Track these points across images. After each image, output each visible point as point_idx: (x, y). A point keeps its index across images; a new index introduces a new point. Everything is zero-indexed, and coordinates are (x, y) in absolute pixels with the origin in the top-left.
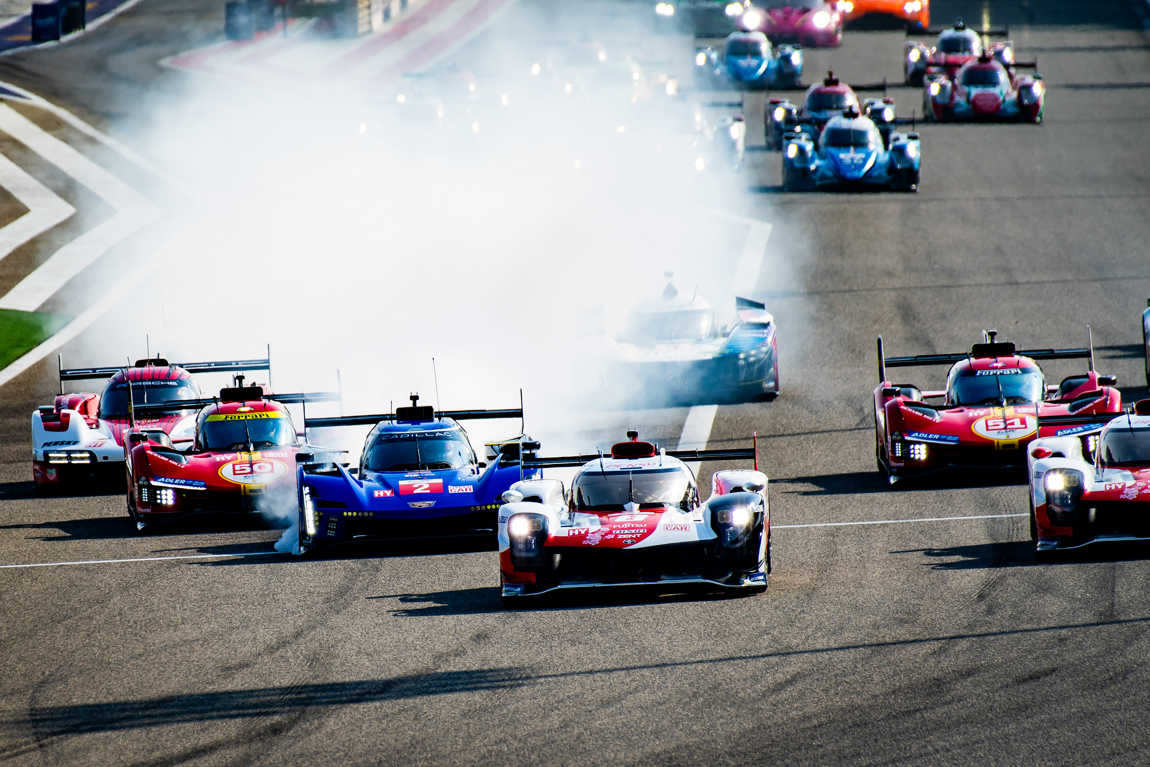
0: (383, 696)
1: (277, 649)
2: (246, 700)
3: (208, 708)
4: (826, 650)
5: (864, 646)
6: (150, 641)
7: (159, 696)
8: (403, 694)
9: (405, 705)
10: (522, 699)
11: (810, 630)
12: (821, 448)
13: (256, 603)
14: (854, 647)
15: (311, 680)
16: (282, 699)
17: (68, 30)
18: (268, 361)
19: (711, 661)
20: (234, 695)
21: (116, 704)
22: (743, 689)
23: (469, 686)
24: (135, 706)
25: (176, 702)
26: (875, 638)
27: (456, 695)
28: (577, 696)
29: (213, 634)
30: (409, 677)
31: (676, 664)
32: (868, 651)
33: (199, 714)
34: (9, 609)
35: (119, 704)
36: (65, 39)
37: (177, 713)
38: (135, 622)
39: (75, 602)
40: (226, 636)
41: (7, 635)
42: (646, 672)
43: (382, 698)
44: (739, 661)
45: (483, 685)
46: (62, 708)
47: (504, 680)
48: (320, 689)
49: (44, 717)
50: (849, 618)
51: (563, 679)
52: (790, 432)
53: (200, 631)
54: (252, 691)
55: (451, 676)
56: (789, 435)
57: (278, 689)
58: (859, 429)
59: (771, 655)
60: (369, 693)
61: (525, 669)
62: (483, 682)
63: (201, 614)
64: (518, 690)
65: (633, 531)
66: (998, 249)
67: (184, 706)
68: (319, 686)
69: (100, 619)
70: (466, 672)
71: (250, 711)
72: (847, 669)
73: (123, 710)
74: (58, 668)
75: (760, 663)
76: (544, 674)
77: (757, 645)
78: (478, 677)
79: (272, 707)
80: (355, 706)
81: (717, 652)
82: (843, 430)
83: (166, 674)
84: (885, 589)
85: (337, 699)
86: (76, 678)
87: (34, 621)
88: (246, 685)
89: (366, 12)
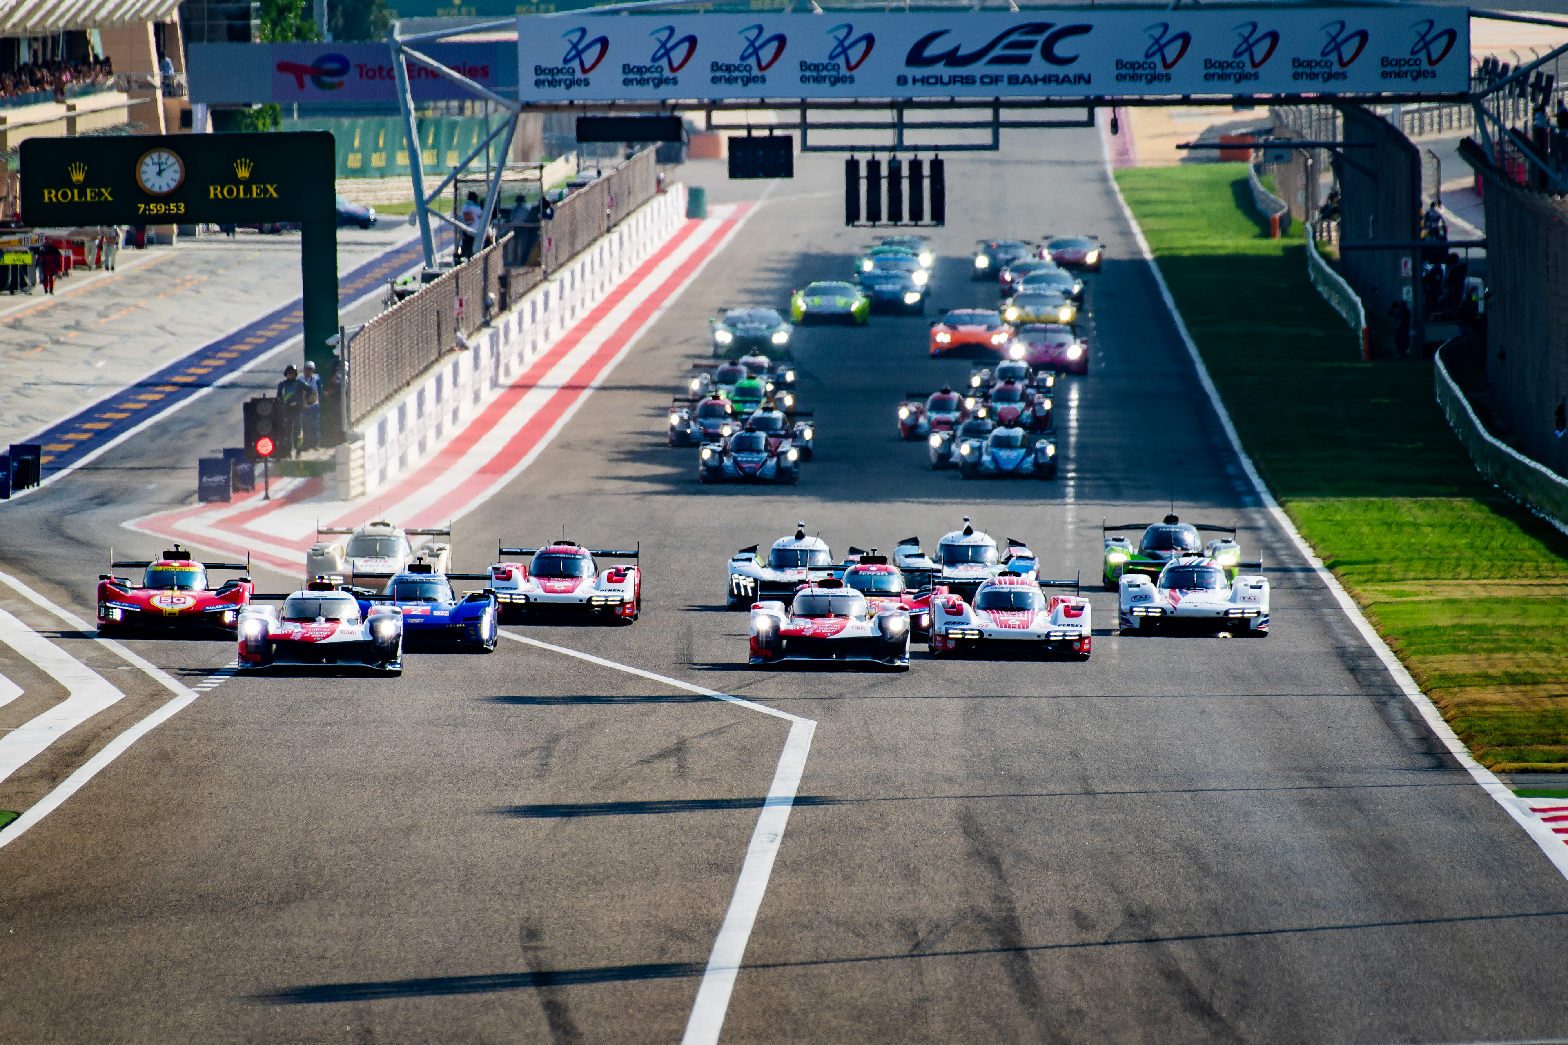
12: (868, 977)
17: (19, 487)
36: (15, 496)
52: (835, 957)
56: (833, 961)
58: (913, 956)
65: (321, 633)
66: (1075, 754)
82: (894, 957)
89: (360, 471)
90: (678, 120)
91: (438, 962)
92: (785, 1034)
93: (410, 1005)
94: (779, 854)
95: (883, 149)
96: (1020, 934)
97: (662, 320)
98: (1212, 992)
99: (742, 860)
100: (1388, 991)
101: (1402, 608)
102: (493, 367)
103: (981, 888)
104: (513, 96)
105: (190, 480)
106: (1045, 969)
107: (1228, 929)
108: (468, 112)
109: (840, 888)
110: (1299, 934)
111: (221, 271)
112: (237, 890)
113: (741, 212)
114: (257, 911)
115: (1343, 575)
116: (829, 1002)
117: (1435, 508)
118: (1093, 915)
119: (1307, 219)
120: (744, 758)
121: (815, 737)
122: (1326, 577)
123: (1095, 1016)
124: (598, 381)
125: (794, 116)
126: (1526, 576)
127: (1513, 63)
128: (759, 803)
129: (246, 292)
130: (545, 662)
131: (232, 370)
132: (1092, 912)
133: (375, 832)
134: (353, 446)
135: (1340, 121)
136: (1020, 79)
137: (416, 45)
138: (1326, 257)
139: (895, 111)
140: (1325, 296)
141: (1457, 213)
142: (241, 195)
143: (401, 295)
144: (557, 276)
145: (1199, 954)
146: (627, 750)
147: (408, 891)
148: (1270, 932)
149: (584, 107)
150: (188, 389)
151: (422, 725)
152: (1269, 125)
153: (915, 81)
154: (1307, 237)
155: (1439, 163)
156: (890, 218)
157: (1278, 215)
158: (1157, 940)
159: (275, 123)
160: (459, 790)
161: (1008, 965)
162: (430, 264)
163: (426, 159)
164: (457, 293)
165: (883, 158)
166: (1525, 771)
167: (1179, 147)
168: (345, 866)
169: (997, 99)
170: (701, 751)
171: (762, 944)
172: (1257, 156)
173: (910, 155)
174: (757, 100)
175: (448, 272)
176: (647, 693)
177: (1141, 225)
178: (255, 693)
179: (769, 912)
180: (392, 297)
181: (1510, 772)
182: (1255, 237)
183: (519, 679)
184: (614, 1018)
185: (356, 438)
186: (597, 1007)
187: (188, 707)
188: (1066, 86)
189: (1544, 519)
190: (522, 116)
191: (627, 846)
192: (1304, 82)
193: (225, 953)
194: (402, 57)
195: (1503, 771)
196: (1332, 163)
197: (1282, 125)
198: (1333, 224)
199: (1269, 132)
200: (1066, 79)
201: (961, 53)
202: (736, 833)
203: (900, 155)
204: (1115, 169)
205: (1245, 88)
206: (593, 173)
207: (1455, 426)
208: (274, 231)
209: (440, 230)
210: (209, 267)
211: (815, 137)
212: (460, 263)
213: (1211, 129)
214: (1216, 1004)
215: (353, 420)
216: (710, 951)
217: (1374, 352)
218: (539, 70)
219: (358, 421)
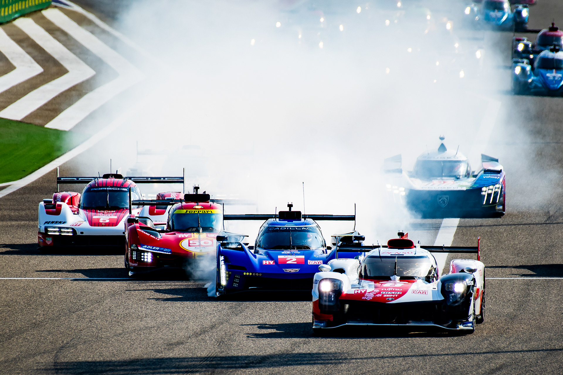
0: (261, 365)
1: (200, 335)
2: (180, 363)
3: (158, 367)
4: (521, 351)
5: (543, 350)
6: (126, 326)
7: (130, 359)
8: (273, 364)
9: (273, 371)
10: (341, 371)
11: (512, 339)
12: (523, 233)
13: (189, 307)
14: (537, 351)
15: (219, 354)
16: (202, 364)
18: (183, 178)
19: (453, 354)
20: (174, 360)
21: (104, 362)
22: (471, 372)
23: (311, 362)
24: (115, 364)
25: (140, 363)
26: (549, 346)
27: (303, 367)
28: (373, 371)
29: (163, 324)
30: (276, 355)
31: (433, 355)
32: (545, 353)
33: (152, 370)
34: (45, 303)
35: (106, 362)
37: (140, 369)
38: (118, 315)
39: (84, 301)
40: (171, 325)
41: (43, 319)
42: (414, 359)
43: (260, 366)
44: (470, 355)
45: (319, 362)
46: (72, 362)
47: (331, 359)
48: (224, 359)
49: (62, 367)
50: (535, 334)
51: (366, 361)
52: (506, 223)
53: (155, 322)
54: (185, 358)
55: (301, 356)
56: (505, 225)
57: (200, 358)
58: (546, 224)
59: (488, 353)
60: (253, 363)
61: (344, 353)
62: (319, 360)
63: (157, 312)
64: (340, 366)
65: (394, 293)
67: (144, 365)
68: (223, 357)
69: (98, 312)
70: (310, 354)
71: (182, 370)
72: (532, 363)
73: (109, 366)
74: (72, 339)
75: (482, 357)
76: (355, 357)
77: (481, 346)
78: (316, 357)
79: (195, 368)
80: (244, 370)
81: (456, 349)
82: (537, 224)
83: (135, 346)
84: (557, 317)
85: (233, 366)
86: (82, 346)
87: (59, 311)
88: (181, 355)
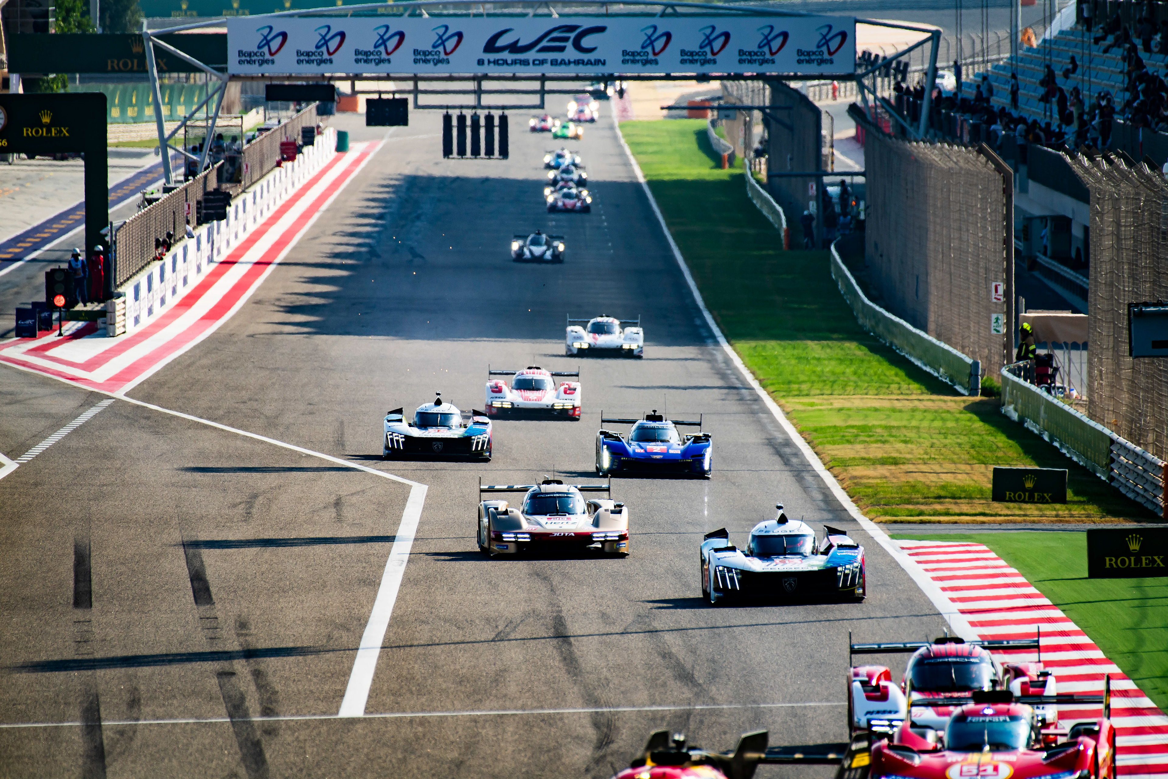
58: (496, 641)
84: (515, 763)
89: (123, 318)
90: (333, 86)
91: (181, 643)
92: (412, 693)
93: (163, 672)
94: (405, 574)
95: (468, 107)
96: (565, 628)
97: (320, 219)
98: (693, 666)
99: (380, 578)
100: (809, 667)
101: (812, 414)
102: (210, 249)
103: (540, 597)
104: (223, 70)
105: (10, 323)
106: (583, 651)
107: (703, 625)
108: (192, 81)
109: (446, 596)
110: (750, 628)
111: (28, 185)
112: (47, 595)
113: (372, 147)
114: (60, 609)
115: (773, 392)
116: (441, 672)
117: (831, 348)
118: (614, 615)
119: (745, 156)
120: (380, 509)
121: (427, 496)
122: (762, 393)
123: (616, 682)
124: (280, 259)
125: (409, 85)
126: (892, 393)
127: (881, 54)
128: (391, 539)
129: (45, 198)
130: (247, 445)
131: (35, 250)
132: (612, 613)
133: (137, 557)
134: (117, 301)
135: (768, 92)
136: (559, 61)
137: (159, 36)
138: (758, 182)
139: (476, 83)
140: (758, 206)
141: (843, 153)
142: (44, 134)
143: (150, 201)
144: (251, 189)
145: (684, 641)
146: (303, 504)
147: (160, 596)
148: (730, 627)
149: (271, 78)
150: (6, 263)
151: (167, 486)
152: (720, 94)
153: (489, 62)
154: (745, 168)
155: (832, 119)
156: (472, 154)
157: (726, 154)
158: (656, 631)
159: (64, 86)
160: (192, 529)
161: (559, 648)
162: (168, 181)
163: (165, 111)
164: (186, 200)
165: (468, 114)
166: (895, 522)
167: (662, 108)
168: (118, 579)
169: (543, 75)
170: (352, 505)
171: (395, 633)
172: (713, 115)
173: (486, 112)
174: (385, 75)
175: (181, 186)
176: (315, 465)
177: (637, 159)
178: (56, 465)
179: (399, 612)
180: (143, 202)
181: (886, 522)
182: (712, 168)
183: (230, 456)
184: (299, 681)
185: (119, 296)
186: (287, 674)
187: (12, 473)
188: (589, 67)
189: (904, 356)
190: (229, 84)
191: (304, 568)
192: (746, 65)
193: (40, 637)
194: (151, 44)
195: (881, 522)
196: (763, 120)
197: (730, 95)
198: (763, 160)
199: (719, 98)
200: (589, 63)
201: (520, 44)
202: (376, 559)
203: (479, 112)
204: (619, 122)
205: (707, 69)
206: (275, 121)
207: (845, 293)
208: (63, 159)
209: (175, 157)
210: (19, 182)
211: (423, 99)
212: (188, 180)
213: (682, 97)
214: (696, 675)
215: (118, 283)
216: (360, 637)
217: (792, 244)
218: (241, 53)
219: (121, 284)
